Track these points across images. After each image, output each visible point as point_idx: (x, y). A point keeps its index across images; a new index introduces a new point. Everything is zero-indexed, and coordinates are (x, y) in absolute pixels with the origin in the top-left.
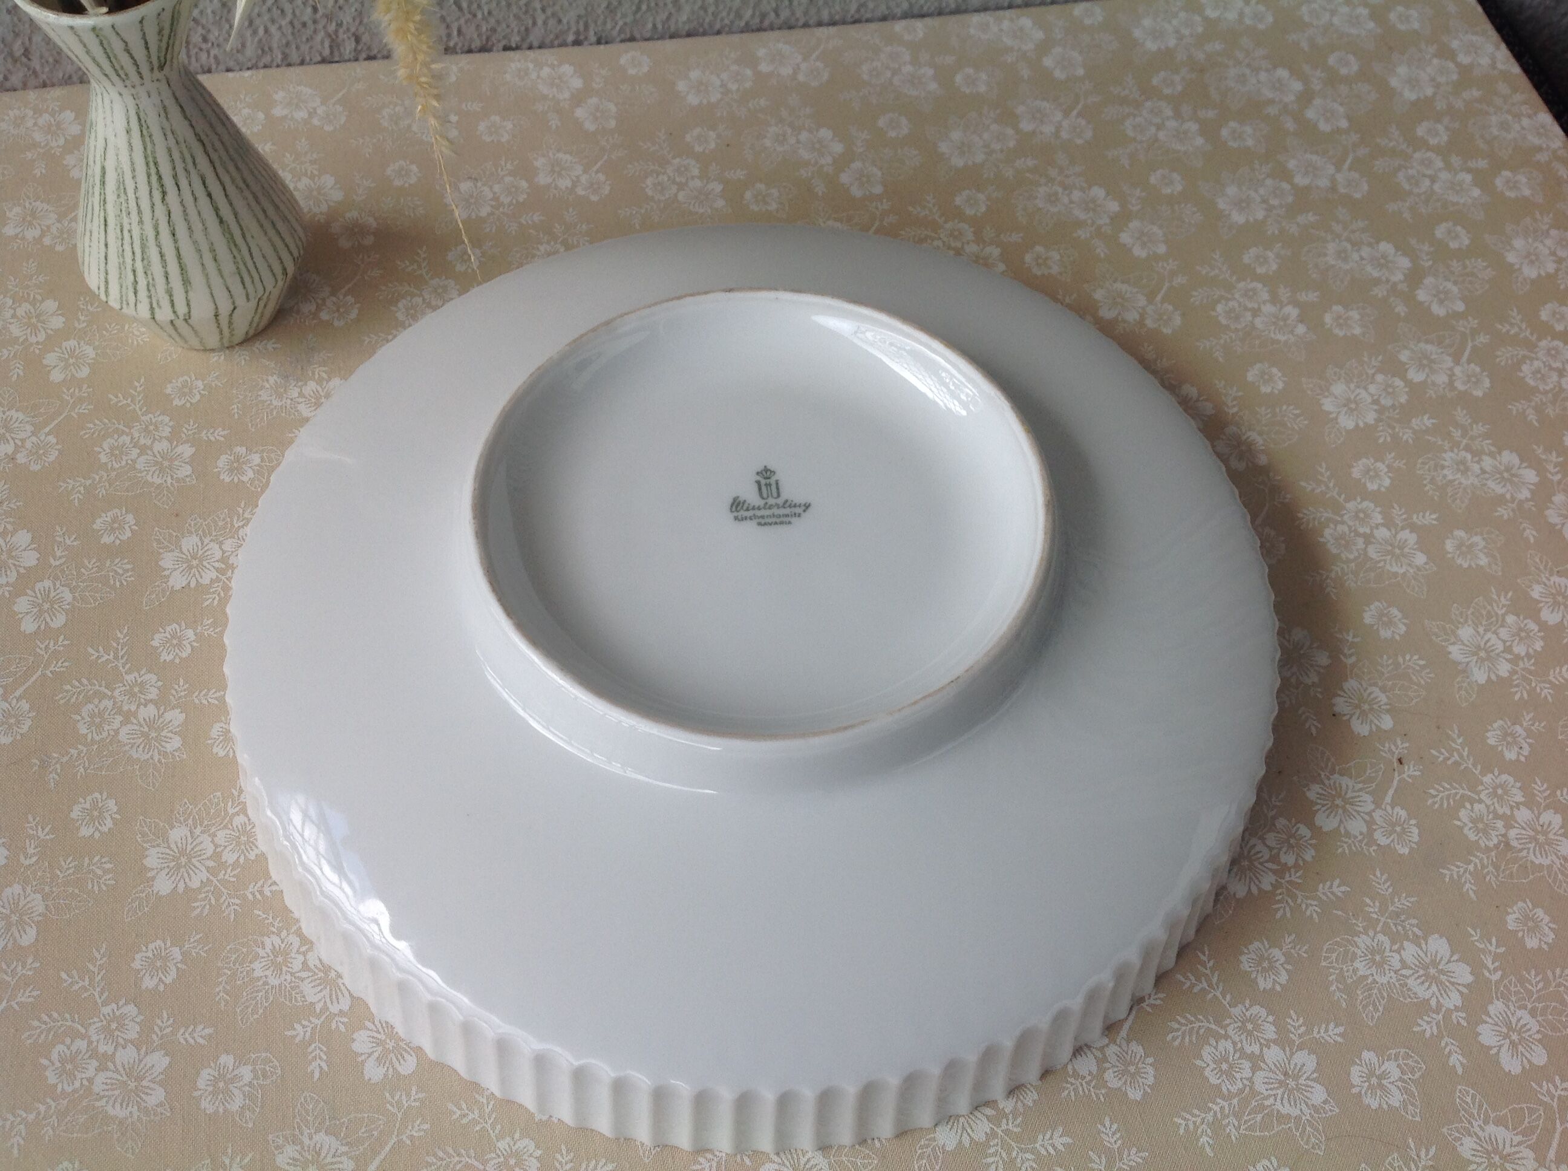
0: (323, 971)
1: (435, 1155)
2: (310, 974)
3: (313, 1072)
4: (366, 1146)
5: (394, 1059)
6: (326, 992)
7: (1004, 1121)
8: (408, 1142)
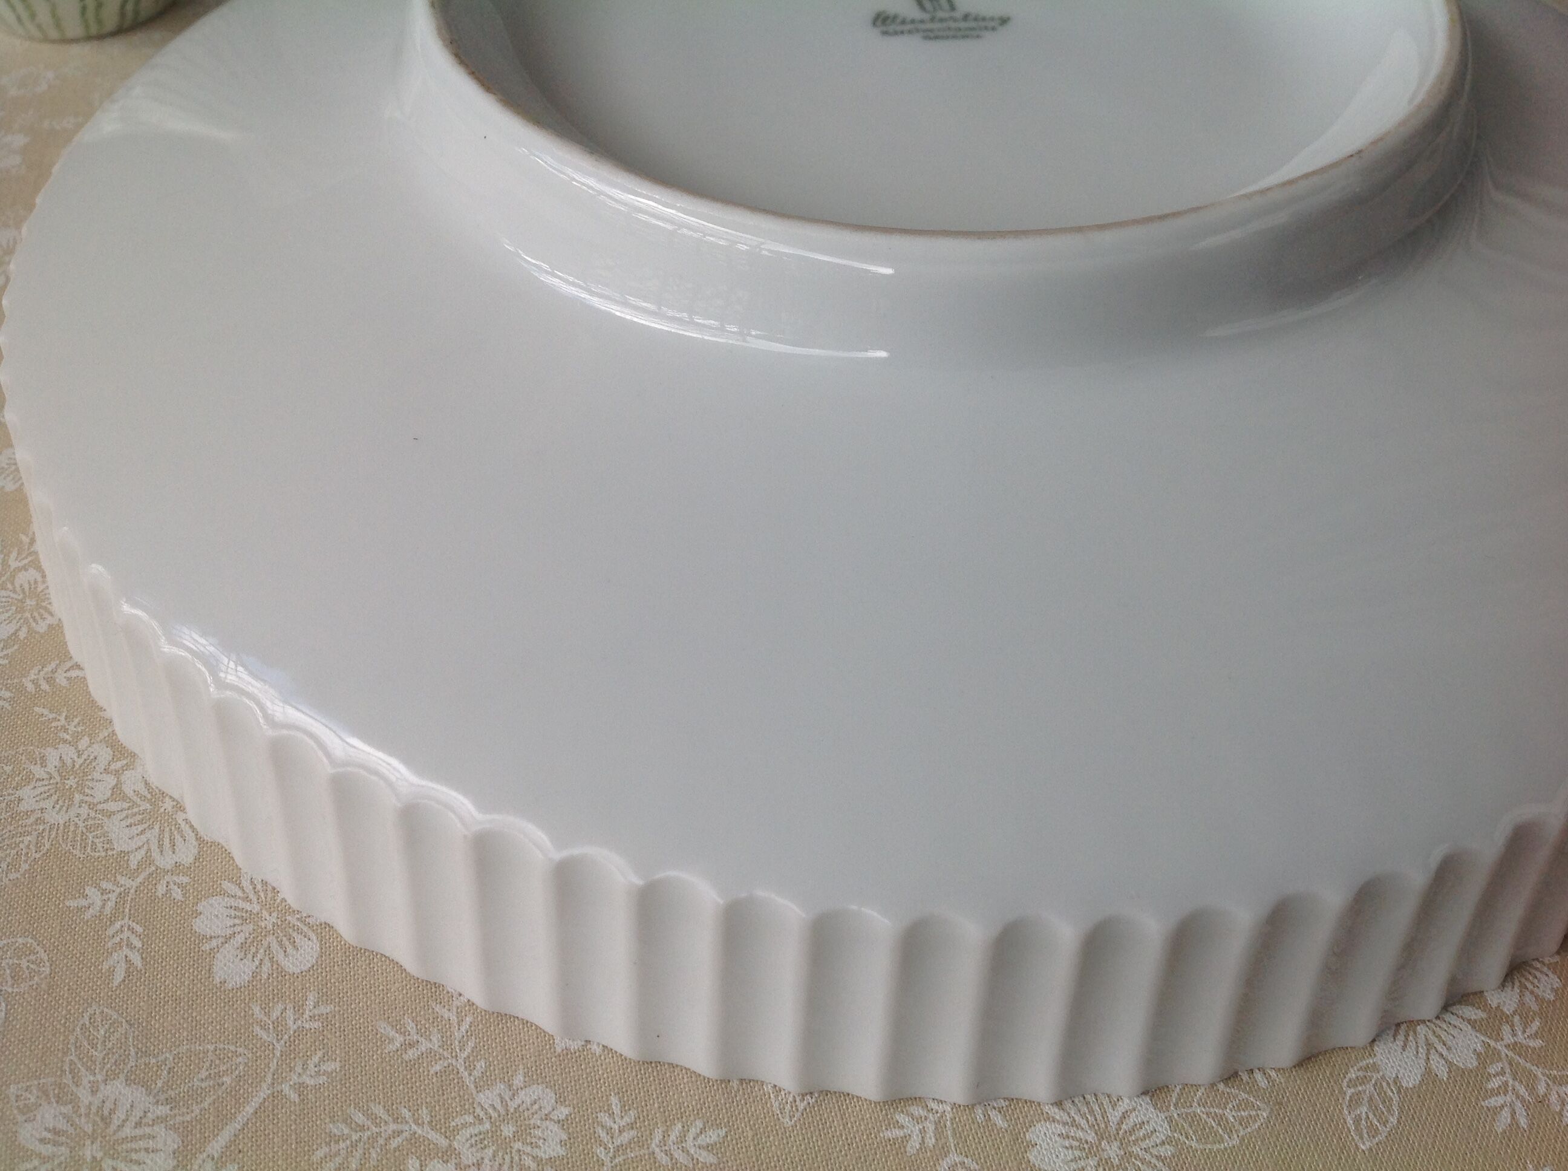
0: (149, 801)
1: (347, 1120)
2: (126, 805)
3: (112, 971)
4: (206, 1105)
5: (275, 946)
6: (152, 835)
7: (1506, 1028)
8: (294, 1097)
